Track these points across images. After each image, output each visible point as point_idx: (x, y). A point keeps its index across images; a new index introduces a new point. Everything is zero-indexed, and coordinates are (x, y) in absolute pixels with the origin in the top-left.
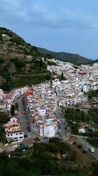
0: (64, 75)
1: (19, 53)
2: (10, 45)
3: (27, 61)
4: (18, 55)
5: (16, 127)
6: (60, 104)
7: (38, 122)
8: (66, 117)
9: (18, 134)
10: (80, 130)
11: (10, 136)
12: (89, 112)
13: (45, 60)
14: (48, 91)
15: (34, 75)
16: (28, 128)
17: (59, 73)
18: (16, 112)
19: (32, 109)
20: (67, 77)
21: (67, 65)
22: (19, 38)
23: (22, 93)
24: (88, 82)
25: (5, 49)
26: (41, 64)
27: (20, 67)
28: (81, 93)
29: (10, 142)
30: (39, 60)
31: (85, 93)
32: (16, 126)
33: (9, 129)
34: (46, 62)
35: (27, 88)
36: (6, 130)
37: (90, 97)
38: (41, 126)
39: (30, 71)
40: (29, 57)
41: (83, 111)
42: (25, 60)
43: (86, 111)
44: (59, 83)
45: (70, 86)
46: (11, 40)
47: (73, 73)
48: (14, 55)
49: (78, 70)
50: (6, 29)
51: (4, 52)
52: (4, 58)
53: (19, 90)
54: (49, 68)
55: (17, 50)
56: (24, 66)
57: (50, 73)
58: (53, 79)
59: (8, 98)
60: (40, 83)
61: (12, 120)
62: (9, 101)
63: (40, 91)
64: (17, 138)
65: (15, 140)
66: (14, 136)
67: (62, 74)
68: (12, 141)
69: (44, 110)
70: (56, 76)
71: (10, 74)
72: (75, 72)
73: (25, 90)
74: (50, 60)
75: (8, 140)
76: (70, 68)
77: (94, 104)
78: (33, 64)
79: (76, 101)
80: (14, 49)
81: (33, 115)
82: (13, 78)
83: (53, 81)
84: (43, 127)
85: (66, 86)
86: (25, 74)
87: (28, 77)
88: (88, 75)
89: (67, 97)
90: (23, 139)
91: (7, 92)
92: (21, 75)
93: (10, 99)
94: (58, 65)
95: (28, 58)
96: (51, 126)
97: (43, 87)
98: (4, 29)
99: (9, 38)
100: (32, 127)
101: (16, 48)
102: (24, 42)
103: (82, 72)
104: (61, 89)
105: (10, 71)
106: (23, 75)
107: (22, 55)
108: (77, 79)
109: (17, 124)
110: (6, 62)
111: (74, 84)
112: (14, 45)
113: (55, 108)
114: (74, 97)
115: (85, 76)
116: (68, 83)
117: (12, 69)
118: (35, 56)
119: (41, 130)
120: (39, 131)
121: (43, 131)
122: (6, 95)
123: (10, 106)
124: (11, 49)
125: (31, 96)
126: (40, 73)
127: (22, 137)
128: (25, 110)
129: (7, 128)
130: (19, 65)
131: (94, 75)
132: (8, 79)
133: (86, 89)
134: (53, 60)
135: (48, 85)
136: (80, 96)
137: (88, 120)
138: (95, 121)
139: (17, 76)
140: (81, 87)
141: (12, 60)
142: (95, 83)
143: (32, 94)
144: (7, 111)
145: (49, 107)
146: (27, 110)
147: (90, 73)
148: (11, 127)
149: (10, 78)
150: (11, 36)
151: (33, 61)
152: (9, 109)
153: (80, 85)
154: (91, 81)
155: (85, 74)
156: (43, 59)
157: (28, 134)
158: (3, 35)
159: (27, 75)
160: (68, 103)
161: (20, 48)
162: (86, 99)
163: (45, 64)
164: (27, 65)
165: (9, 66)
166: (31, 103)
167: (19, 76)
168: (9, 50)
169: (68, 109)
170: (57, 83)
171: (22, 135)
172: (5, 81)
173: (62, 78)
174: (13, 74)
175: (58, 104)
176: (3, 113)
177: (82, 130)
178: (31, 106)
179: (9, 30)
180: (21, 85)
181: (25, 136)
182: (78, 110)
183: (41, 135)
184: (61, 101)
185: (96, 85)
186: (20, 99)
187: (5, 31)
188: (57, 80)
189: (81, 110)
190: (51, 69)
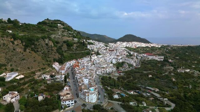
0: (99, 52)
1: (69, 37)
2: (63, 32)
3: (74, 43)
4: (69, 39)
5: (69, 96)
6: (97, 73)
7: (84, 91)
8: (102, 83)
9: (70, 101)
10: (114, 96)
11: (64, 103)
12: (117, 79)
13: (86, 41)
14: (89, 63)
15: (79, 52)
16: (77, 94)
17: (96, 50)
18: (68, 80)
19: (79, 79)
20: (101, 53)
21: (101, 44)
22: (69, 26)
23: (71, 65)
24: (115, 57)
25: (60, 34)
26: (84, 44)
27: (70, 46)
28: (111, 65)
29: (65, 108)
30: (82, 42)
31: (114, 64)
32: (69, 94)
33: (64, 97)
34: (87, 43)
35: (75, 61)
36: (61, 98)
37: (118, 68)
38: (87, 94)
39: (76, 49)
40: (76, 39)
41: (113, 78)
42: (73, 42)
43: (115, 78)
44: (96, 57)
45: (104, 59)
46: (64, 28)
47: (105, 50)
48: (66, 39)
49: (108, 48)
50: (60, 21)
51: (59, 36)
52: (60, 40)
53: (69, 63)
54: (89, 47)
55: (68, 35)
56: (72, 45)
57: (90, 50)
58: (92, 54)
59: (62, 70)
60: (83, 58)
61: (65, 88)
62: (63, 72)
63: (83, 63)
64: (69, 104)
65: (67, 106)
66: (67, 102)
67: (98, 51)
68: (66, 107)
69: (88, 80)
70: (94, 52)
71: (63, 52)
72: (106, 49)
73: (73, 62)
74: (89, 41)
75: (63, 107)
76: (103, 47)
77: (121, 73)
78: (79, 44)
79: (108, 70)
80: (66, 35)
81: (80, 84)
82: (65, 54)
83: (92, 56)
84: (88, 95)
85: (101, 60)
86: (73, 51)
87: (75, 53)
88: (115, 51)
89: (102, 68)
90: (73, 105)
91: (61, 64)
92: (70, 52)
93: (63, 70)
94: (94, 45)
95: (75, 41)
96: (94, 94)
97: (85, 60)
98: (59, 21)
99: (62, 26)
100: (80, 94)
101: (67, 34)
102: (72, 29)
103: (111, 49)
104: (98, 62)
105: (63, 49)
106: (72, 52)
107: (71, 38)
108: (108, 54)
109: (69, 93)
110: (60, 43)
111: (106, 58)
112: (66, 31)
113: (94, 76)
114: (106, 68)
115: (113, 52)
116: (102, 57)
117: (65, 48)
118: (79, 39)
119: (87, 97)
120: (85, 98)
121: (88, 98)
122: (60, 66)
123: (63, 76)
124: (64, 34)
125: (78, 68)
126: (83, 50)
127: (73, 104)
128: (74, 78)
129: (62, 96)
130: (69, 45)
131: (119, 51)
132: (62, 55)
133: (114, 62)
134: (91, 41)
135: (89, 59)
136: (111, 67)
137: (118, 86)
138: (123, 87)
139: (68, 53)
140: (111, 60)
141: (64, 42)
142: (120, 57)
143: (78, 66)
144: (62, 80)
145: (90, 76)
146: (75, 79)
147: (116, 50)
148: (65, 95)
149: (63, 54)
150: (63, 25)
151: (78, 42)
152: (63, 79)
153: (110, 59)
154: (117, 56)
155: (113, 51)
156: (85, 40)
157: (77, 100)
158: (59, 25)
159: (74, 52)
160: (103, 72)
161: (70, 34)
162: (115, 69)
163: (86, 44)
164: (74, 45)
165: (62, 46)
166: (78, 74)
167: (69, 53)
168: (63, 35)
169: (103, 77)
170: (94, 57)
171: (73, 102)
172: (60, 56)
173: (98, 54)
174: (65, 51)
175: (96, 73)
176: (59, 82)
177: (116, 96)
178: (78, 76)
179: (62, 21)
180: (71, 59)
181: (75, 102)
182: (110, 78)
183: (87, 101)
184: (98, 71)
185: (121, 59)
186: (70, 70)
187: (59, 22)
188: (94, 55)
189: (112, 77)
190: (90, 47)
